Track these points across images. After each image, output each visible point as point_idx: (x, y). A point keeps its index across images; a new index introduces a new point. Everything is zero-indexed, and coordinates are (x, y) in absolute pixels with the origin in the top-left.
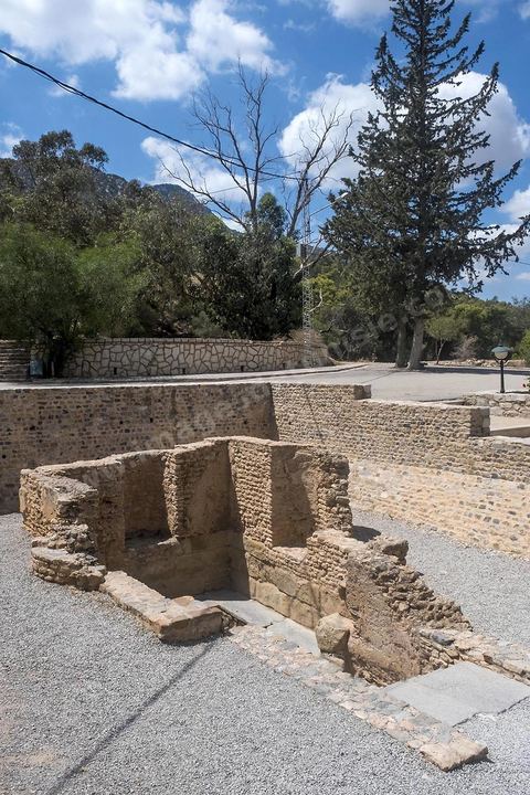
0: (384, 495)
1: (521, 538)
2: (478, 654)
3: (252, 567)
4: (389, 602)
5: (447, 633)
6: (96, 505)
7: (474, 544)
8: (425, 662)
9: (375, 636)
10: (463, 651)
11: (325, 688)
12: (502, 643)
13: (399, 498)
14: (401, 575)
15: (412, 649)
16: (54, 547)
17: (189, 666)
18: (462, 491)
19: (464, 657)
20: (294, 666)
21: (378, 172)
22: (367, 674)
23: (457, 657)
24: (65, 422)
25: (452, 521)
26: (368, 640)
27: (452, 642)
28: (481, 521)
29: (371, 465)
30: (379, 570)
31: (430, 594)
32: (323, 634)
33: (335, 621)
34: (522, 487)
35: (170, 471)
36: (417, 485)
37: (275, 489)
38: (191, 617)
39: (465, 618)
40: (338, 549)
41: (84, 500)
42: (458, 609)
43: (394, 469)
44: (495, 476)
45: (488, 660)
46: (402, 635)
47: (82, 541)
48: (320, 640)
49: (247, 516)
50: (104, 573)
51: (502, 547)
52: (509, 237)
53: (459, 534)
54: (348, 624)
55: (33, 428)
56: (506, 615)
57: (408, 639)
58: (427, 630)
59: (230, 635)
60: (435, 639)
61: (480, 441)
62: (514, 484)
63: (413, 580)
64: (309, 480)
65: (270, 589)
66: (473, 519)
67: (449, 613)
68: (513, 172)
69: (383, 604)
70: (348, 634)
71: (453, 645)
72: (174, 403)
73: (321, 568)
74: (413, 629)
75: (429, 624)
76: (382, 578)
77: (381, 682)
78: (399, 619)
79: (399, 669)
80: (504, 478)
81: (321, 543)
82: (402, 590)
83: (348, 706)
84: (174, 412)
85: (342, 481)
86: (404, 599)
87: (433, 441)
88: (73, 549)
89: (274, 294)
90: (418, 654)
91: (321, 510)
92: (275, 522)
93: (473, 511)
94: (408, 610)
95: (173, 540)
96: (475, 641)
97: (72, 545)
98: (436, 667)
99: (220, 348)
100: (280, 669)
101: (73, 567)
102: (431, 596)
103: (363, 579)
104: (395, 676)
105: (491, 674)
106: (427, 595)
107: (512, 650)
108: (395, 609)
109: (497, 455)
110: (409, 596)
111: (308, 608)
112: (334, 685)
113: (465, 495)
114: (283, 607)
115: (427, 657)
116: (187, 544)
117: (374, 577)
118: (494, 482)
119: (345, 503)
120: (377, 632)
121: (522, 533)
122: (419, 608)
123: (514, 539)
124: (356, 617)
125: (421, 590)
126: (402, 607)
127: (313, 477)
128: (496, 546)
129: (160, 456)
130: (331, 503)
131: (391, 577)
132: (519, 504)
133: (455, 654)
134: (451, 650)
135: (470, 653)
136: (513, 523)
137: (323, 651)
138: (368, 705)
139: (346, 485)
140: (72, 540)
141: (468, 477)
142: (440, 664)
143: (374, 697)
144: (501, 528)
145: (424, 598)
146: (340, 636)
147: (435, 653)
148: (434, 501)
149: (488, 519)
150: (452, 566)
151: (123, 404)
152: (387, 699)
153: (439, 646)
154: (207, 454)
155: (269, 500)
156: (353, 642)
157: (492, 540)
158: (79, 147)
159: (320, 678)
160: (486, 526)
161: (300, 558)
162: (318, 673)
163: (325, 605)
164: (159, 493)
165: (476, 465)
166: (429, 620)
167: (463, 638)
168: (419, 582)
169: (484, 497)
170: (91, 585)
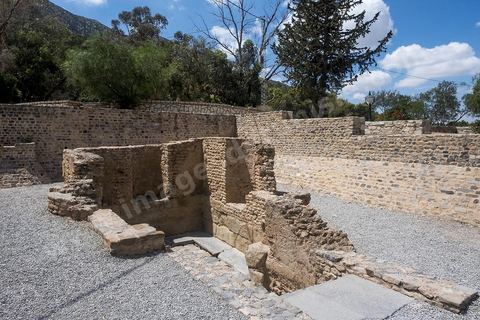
0: (298, 175)
1: (386, 197)
2: (361, 269)
3: (215, 217)
4: (294, 231)
5: (337, 253)
6: (102, 168)
7: (354, 200)
8: (320, 276)
9: (284, 257)
10: (349, 266)
11: (230, 294)
12: (380, 261)
13: (308, 176)
14: (304, 211)
15: (310, 265)
16: (64, 192)
17: (125, 274)
18: (347, 170)
19: (350, 271)
20: (210, 276)
21: (303, 20)
22: (278, 284)
23: (344, 271)
24: (106, 129)
25: (339, 188)
26: (279, 259)
27: (339, 260)
28: (359, 187)
29: (291, 158)
30: (287, 208)
31: (325, 225)
32: (249, 256)
33: (259, 247)
34: (386, 165)
35: (165, 156)
36: (318, 168)
37: (229, 166)
38: (138, 237)
39: (351, 242)
40: (264, 200)
41: (92, 164)
42: (345, 236)
43: (305, 159)
44: (368, 159)
45: (370, 273)
46: (303, 255)
47: (85, 188)
48: (248, 260)
49: (212, 185)
50: (94, 209)
51: (373, 202)
52: (372, 53)
53: (344, 196)
54: (267, 249)
55: (85, 132)
56: (380, 242)
57: (307, 258)
58: (322, 251)
59: (171, 251)
60: (328, 257)
61: (359, 138)
62: (381, 163)
63: (312, 215)
64: (249, 161)
65: (224, 230)
66: (354, 186)
67: (339, 239)
68: (375, 18)
69: (289, 232)
70: (266, 255)
71: (341, 262)
72: (176, 123)
73: (254, 214)
74: (311, 250)
75: (323, 246)
76: (289, 213)
77: (288, 289)
78: (301, 243)
79: (300, 280)
80: (374, 159)
81: (254, 197)
82: (304, 222)
83: (246, 311)
84: (176, 128)
85: (270, 160)
86: (305, 229)
87: (329, 140)
88: (77, 194)
89: (250, 90)
90: (314, 269)
91: (256, 179)
92: (228, 187)
93: (354, 181)
94: (308, 237)
95: (166, 199)
96: (359, 259)
97: (77, 192)
98: (327, 279)
99: (215, 108)
100: (198, 277)
101: (70, 203)
102: (325, 226)
103: (276, 215)
104: (298, 285)
105: (372, 284)
106: (322, 225)
107: (388, 266)
108: (298, 236)
109: (369, 146)
110: (309, 226)
111: (246, 241)
112: (238, 292)
113: (349, 172)
114: (231, 241)
115: (321, 272)
116: (175, 202)
117: (284, 213)
118: (368, 162)
119: (272, 174)
120: (286, 253)
121: (386, 193)
122: (316, 235)
123: (381, 197)
124: (271, 243)
125: (317, 222)
126: (304, 234)
127: (252, 159)
128: (369, 202)
129: (159, 147)
130: (263, 174)
131: (296, 213)
132: (384, 175)
133: (343, 269)
134: (340, 266)
135: (355, 268)
136: (380, 187)
137: (250, 267)
138: (265, 311)
139: (273, 163)
140: (78, 187)
141: (351, 161)
142: (330, 277)
143: (272, 303)
144: (372, 191)
145: (320, 228)
146: (261, 256)
147: (327, 268)
148: (329, 176)
149: (363, 185)
150: (340, 212)
151: (145, 121)
152: (283, 306)
153: (331, 263)
154: (189, 146)
155: (224, 173)
156: (269, 261)
157: (366, 198)
158: (153, 15)
159: (228, 286)
160: (362, 190)
161: (241, 209)
162: (228, 282)
163: (255, 238)
164: (159, 170)
165: (356, 153)
166: (323, 243)
167: (349, 257)
168: (316, 216)
169: (361, 172)
170: (82, 216)
